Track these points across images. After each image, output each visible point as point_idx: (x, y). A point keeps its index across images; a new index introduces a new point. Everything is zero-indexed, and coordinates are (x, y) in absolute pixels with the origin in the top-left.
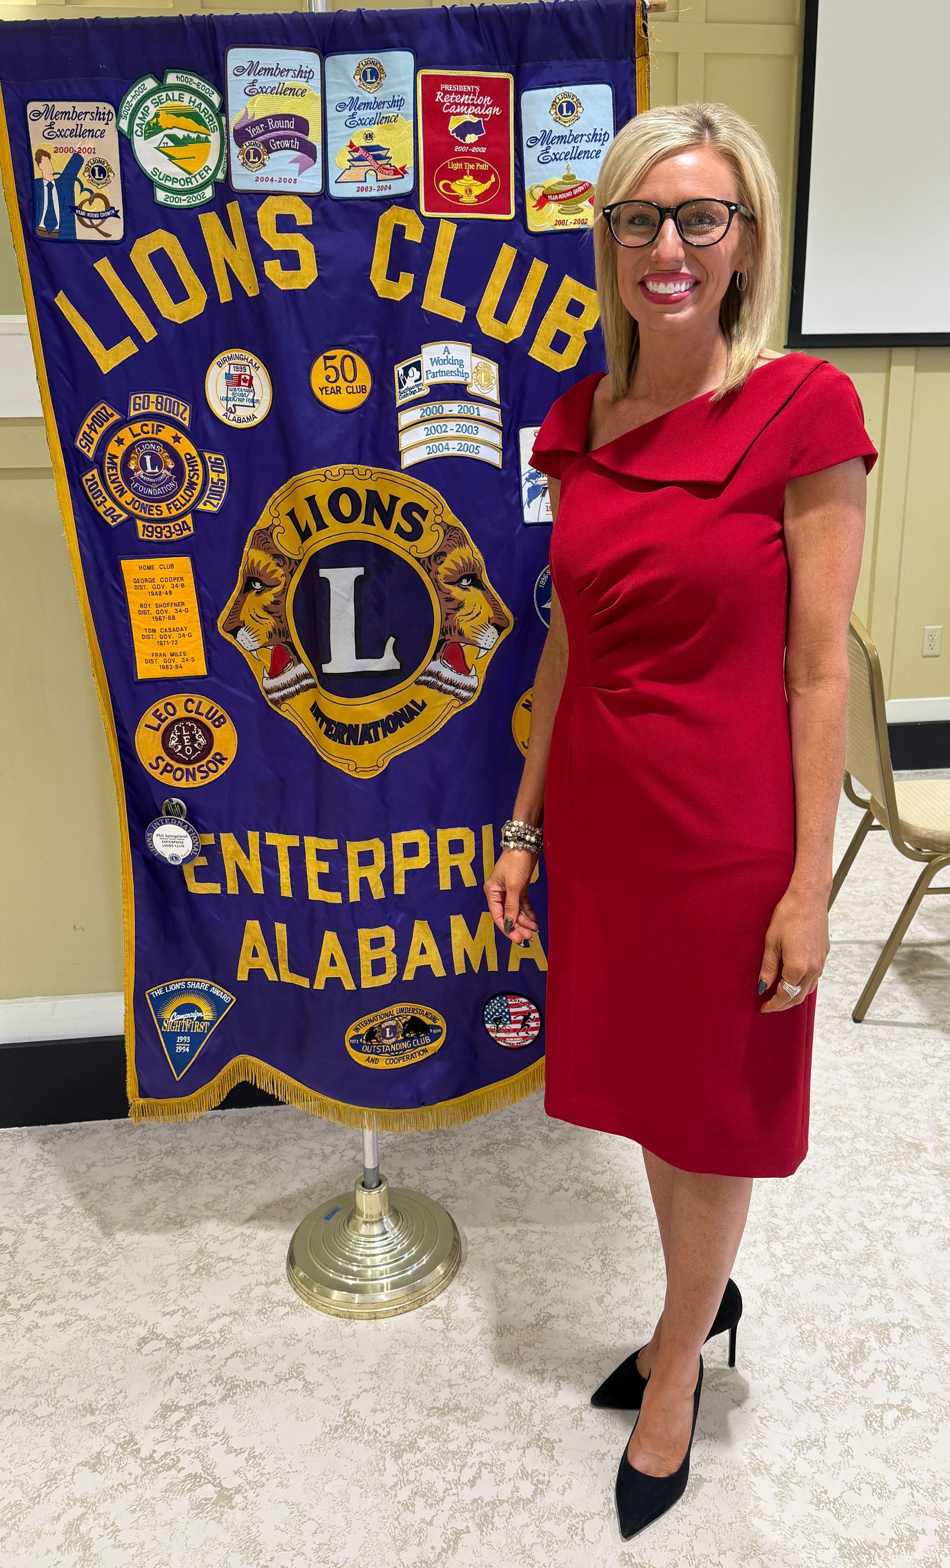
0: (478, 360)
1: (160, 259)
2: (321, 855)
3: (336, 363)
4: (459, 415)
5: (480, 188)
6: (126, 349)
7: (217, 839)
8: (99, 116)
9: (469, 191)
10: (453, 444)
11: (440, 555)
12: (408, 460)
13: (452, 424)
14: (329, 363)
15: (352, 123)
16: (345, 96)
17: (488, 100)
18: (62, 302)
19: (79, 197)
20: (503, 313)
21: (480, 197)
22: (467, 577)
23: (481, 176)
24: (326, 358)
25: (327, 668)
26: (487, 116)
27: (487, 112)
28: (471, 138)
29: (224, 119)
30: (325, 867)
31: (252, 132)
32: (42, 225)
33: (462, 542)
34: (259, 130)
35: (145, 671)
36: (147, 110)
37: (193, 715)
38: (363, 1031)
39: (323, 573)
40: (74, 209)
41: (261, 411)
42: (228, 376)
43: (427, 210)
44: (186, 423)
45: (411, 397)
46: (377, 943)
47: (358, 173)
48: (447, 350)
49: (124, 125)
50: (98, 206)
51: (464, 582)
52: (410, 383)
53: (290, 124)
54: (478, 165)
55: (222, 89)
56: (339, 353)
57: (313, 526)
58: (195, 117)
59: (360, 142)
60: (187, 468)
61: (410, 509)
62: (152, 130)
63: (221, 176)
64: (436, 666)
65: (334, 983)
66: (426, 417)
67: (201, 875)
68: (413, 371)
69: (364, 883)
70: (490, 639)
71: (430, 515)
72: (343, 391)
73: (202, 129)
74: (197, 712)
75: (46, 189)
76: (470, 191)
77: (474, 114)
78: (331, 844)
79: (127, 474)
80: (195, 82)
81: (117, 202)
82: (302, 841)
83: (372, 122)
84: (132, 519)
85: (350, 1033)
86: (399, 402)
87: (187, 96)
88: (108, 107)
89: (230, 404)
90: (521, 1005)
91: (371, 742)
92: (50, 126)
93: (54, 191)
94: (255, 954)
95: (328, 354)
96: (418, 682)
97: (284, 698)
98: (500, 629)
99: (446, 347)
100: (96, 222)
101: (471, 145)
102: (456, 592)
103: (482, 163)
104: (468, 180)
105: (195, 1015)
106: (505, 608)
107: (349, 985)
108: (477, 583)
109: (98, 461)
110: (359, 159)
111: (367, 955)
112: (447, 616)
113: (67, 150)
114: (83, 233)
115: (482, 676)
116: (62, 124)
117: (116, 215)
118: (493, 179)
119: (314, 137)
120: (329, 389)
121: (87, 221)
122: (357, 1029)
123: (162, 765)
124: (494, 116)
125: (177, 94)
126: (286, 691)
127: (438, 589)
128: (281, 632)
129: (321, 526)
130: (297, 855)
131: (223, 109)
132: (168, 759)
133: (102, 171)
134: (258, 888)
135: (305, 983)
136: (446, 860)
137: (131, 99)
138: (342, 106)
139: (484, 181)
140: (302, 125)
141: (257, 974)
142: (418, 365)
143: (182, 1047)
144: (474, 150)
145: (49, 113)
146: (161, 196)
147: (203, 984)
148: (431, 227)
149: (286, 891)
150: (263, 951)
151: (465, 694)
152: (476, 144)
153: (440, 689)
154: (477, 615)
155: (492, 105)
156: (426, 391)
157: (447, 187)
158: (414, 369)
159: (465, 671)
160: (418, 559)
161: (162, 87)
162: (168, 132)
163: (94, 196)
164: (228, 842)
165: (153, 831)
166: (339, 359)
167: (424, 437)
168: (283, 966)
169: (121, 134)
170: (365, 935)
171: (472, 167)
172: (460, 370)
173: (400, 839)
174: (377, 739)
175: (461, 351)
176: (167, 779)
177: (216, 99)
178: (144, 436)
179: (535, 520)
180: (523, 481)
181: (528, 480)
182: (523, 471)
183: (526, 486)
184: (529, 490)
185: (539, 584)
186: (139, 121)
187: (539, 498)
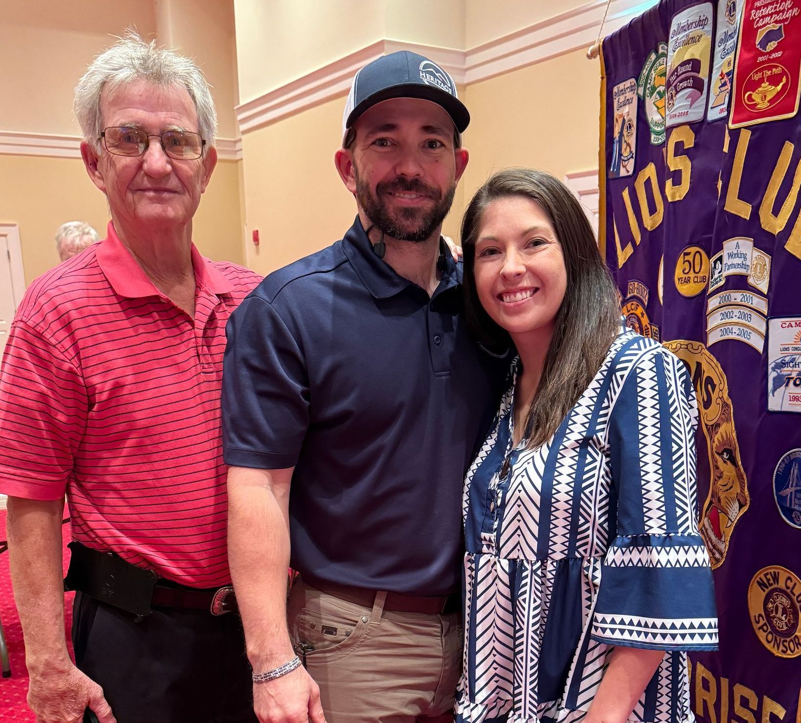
0: (757, 253)
1: (648, 185)
3: (691, 258)
4: (740, 303)
5: (773, 92)
6: (629, 250)
8: (632, 88)
10: (735, 329)
11: (717, 426)
13: (736, 311)
14: (687, 258)
15: (724, 54)
16: (723, 32)
17: (787, 4)
19: (623, 148)
20: (777, 209)
21: (772, 101)
22: (728, 451)
23: (774, 80)
24: (685, 254)
26: (787, 19)
27: (787, 16)
28: (772, 45)
31: (672, 80)
32: (612, 169)
33: (729, 418)
34: (674, 77)
36: (651, 78)
40: (621, 156)
43: (734, 121)
44: (646, 303)
45: (716, 286)
47: (722, 96)
48: (738, 246)
49: (641, 91)
50: (628, 152)
51: (726, 456)
52: (716, 274)
53: (690, 66)
54: (774, 70)
56: (693, 250)
59: (726, 70)
61: (708, 382)
62: (653, 90)
64: (706, 522)
66: (722, 304)
68: (718, 265)
70: (735, 513)
71: (717, 390)
72: (692, 280)
75: (616, 145)
76: (765, 96)
77: (776, 22)
86: (709, 292)
92: (619, 101)
93: (618, 145)
95: (686, 251)
98: (741, 506)
99: (738, 243)
100: (626, 163)
101: (770, 53)
102: (720, 463)
103: (776, 67)
106: (746, 488)
110: (724, 84)
112: (716, 482)
113: (623, 115)
114: (622, 172)
116: (621, 99)
117: (633, 156)
118: (784, 79)
119: (703, 74)
120: (683, 279)
121: (624, 164)
124: (793, 18)
125: (662, 60)
127: (714, 456)
133: (630, 127)
137: (645, 71)
138: (721, 42)
139: (777, 85)
140: (696, 65)
144: (774, 55)
145: (618, 92)
146: (653, 138)
148: (735, 136)
151: (717, 555)
152: (775, 50)
154: (730, 488)
155: (792, 8)
156: (723, 281)
157: (750, 97)
158: (719, 262)
159: (720, 537)
160: (708, 429)
161: (658, 56)
162: (658, 89)
163: (627, 145)
166: (692, 255)
167: (720, 322)
169: (639, 98)
171: (769, 73)
172: (744, 263)
175: (747, 246)
178: (631, 312)
179: (778, 409)
180: (770, 370)
181: (773, 369)
182: (770, 361)
183: (772, 375)
184: (774, 379)
185: (778, 471)
186: (648, 86)
187: (783, 387)
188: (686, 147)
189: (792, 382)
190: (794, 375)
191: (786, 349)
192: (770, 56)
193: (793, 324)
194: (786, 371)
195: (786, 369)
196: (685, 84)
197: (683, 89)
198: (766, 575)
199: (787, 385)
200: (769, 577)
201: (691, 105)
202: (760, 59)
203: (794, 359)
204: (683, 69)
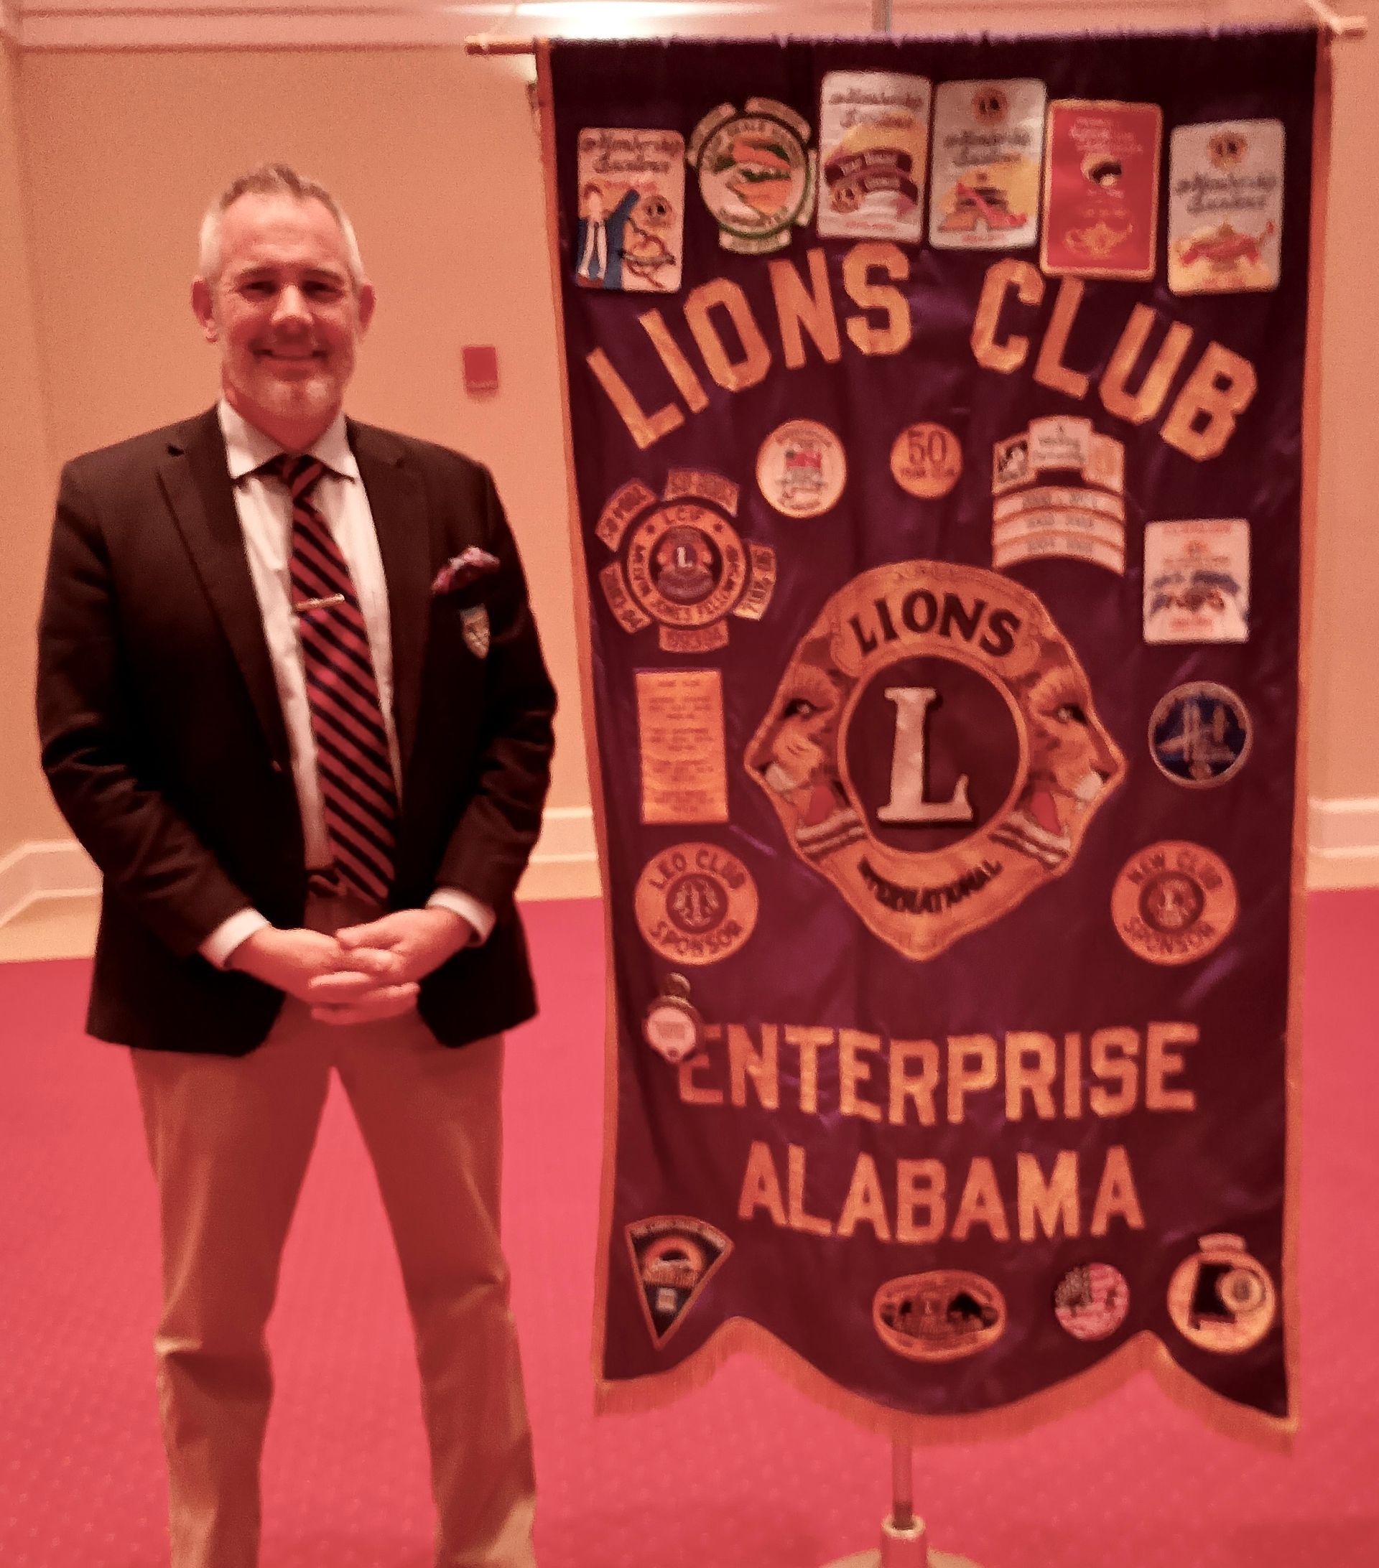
0: (1098, 439)
1: (719, 315)
2: (861, 1055)
3: (924, 442)
4: (1069, 505)
5: (1114, 238)
6: (670, 419)
7: (725, 1035)
8: (665, 147)
9: (1102, 242)
10: (1060, 540)
11: (1032, 678)
12: (1004, 557)
13: (1060, 516)
14: (915, 440)
15: (963, 161)
16: (956, 130)
17: (1129, 136)
18: (598, 363)
19: (630, 240)
20: (1134, 385)
21: (1114, 250)
22: (1068, 707)
23: (1116, 224)
24: (912, 435)
25: (885, 814)
27: (1129, 150)
28: (1109, 181)
29: (812, 155)
30: (864, 1072)
31: (845, 169)
32: (584, 271)
33: (1064, 662)
34: (855, 166)
35: (653, 810)
36: (719, 141)
37: (707, 872)
38: (897, 1300)
39: (891, 694)
40: (621, 253)
41: (827, 499)
42: (790, 455)
43: (1050, 263)
44: (732, 510)
45: (1013, 483)
46: (922, 1183)
47: (967, 218)
48: (1060, 428)
49: (692, 158)
50: (653, 251)
51: (1064, 714)
52: (1013, 466)
53: (891, 160)
54: (1114, 211)
55: (814, 119)
56: (928, 428)
57: (880, 635)
58: (778, 151)
59: (971, 183)
60: (726, 564)
61: (1002, 620)
62: (724, 163)
63: (803, 220)
64: (1017, 819)
65: (865, 1227)
66: (1029, 507)
67: (700, 1080)
68: (1018, 455)
69: (909, 1101)
70: (1093, 789)
71: (1024, 629)
72: (928, 473)
73: (784, 163)
74: (713, 869)
75: (591, 231)
77: (1113, 153)
78: (872, 1043)
79: (655, 568)
80: (781, 110)
81: (676, 249)
82: (836, 1035)
83: (989, 160)
84: (655, 625)
85: (881, 1299)
86: (998, 488)
87: (769, 126)
88: (674, 137)
89: (788, 489)
90: (1105, 1278)
91: (930, 911)
92: (605, 158)
93: (602, 232)
94: (762, 1185)
95: (914, 429)
96: (994, 838)
97: (825, 852)
98: (1105, 776)
99: (1061, 424)
100: (648, 270)
101: (1106, 189)
102: (1051, 726)
103: (1118, 209)
104: (1102, 228)
105: (681, 1264)
106: (1114, 750)
107: (883, 1233)
108: (1079, 715)
109: (622, 554)
110: (970, 203)
111: (908, 1196)
112: (1037, 756)
113: (623, 185)
114: (631, 282)
115: (1078, 839)
116: (620, 156)
117: (672, 262)
118: (1131, 228)
119: (917, 176)
120: (912, 471)
121: (637, 269)
122: (889, 1295)
123: (664, 932)
125: (757, 123)
126: (827, 843)
127: (1029, 719)
128: (828, 768)
129: (891, 634)
130: (828, 1055)
131: (813, 142)
132: (671, 926)
133: (661, 210)
134: (770, 1101)
135: (823, 1228)
136: (1017, 1079)
137: (703, 128)
138: (951, 142)
139: (1120, 231)
140: (904, 161)
141: (762, 1213)
142: (1024, 447)
143: (666, 1302)
144: (1110, 194)
145: (604, 142)
146: (726, 241)
147: (693, 1226)
148: (1053, 286)
149: (809, 1104)
150: (773, 1185)
151: (1052, 858)
152: (1113, 187)
153: (1021, 849)
154: (1076, 757)
155: (1135, 142)
156: (1030, 476)
158: (1019, 450)
159: (1057, 830)
160: (1006, 681)
161: (741, 114)
162: (742, 166)
163: (649, 239)
164: (738, 1039)
165: (647, 1016)
166: (926, 435)
167: (1024, 532)
168: (796, 1204)
169: (687, 166)
170: (907, 1170)
171: (1106, 213)
172: (1077, 452)
173: (959, 1048)
174: (939, 909)
175: (1079, 429)
176: (670, 952)
177: (805, 131)
179: (1156, 639)
180: (1146, 592)
181: (1150, 588)
184: (1151, 600)
185: (1158, 718)
187: (1163, 610)
188: (893, 275)
189: (1174, 602)
190: (1178, 593)
191: (1167, 562)
193: (1179, 530)
194: (1166, 589)
195: (1167, 587)
196: (884, 182)
197: (878, 189)
199: (1165, 606)
200: (1146, 862)
201: (898, 216)
204: (879, 160)
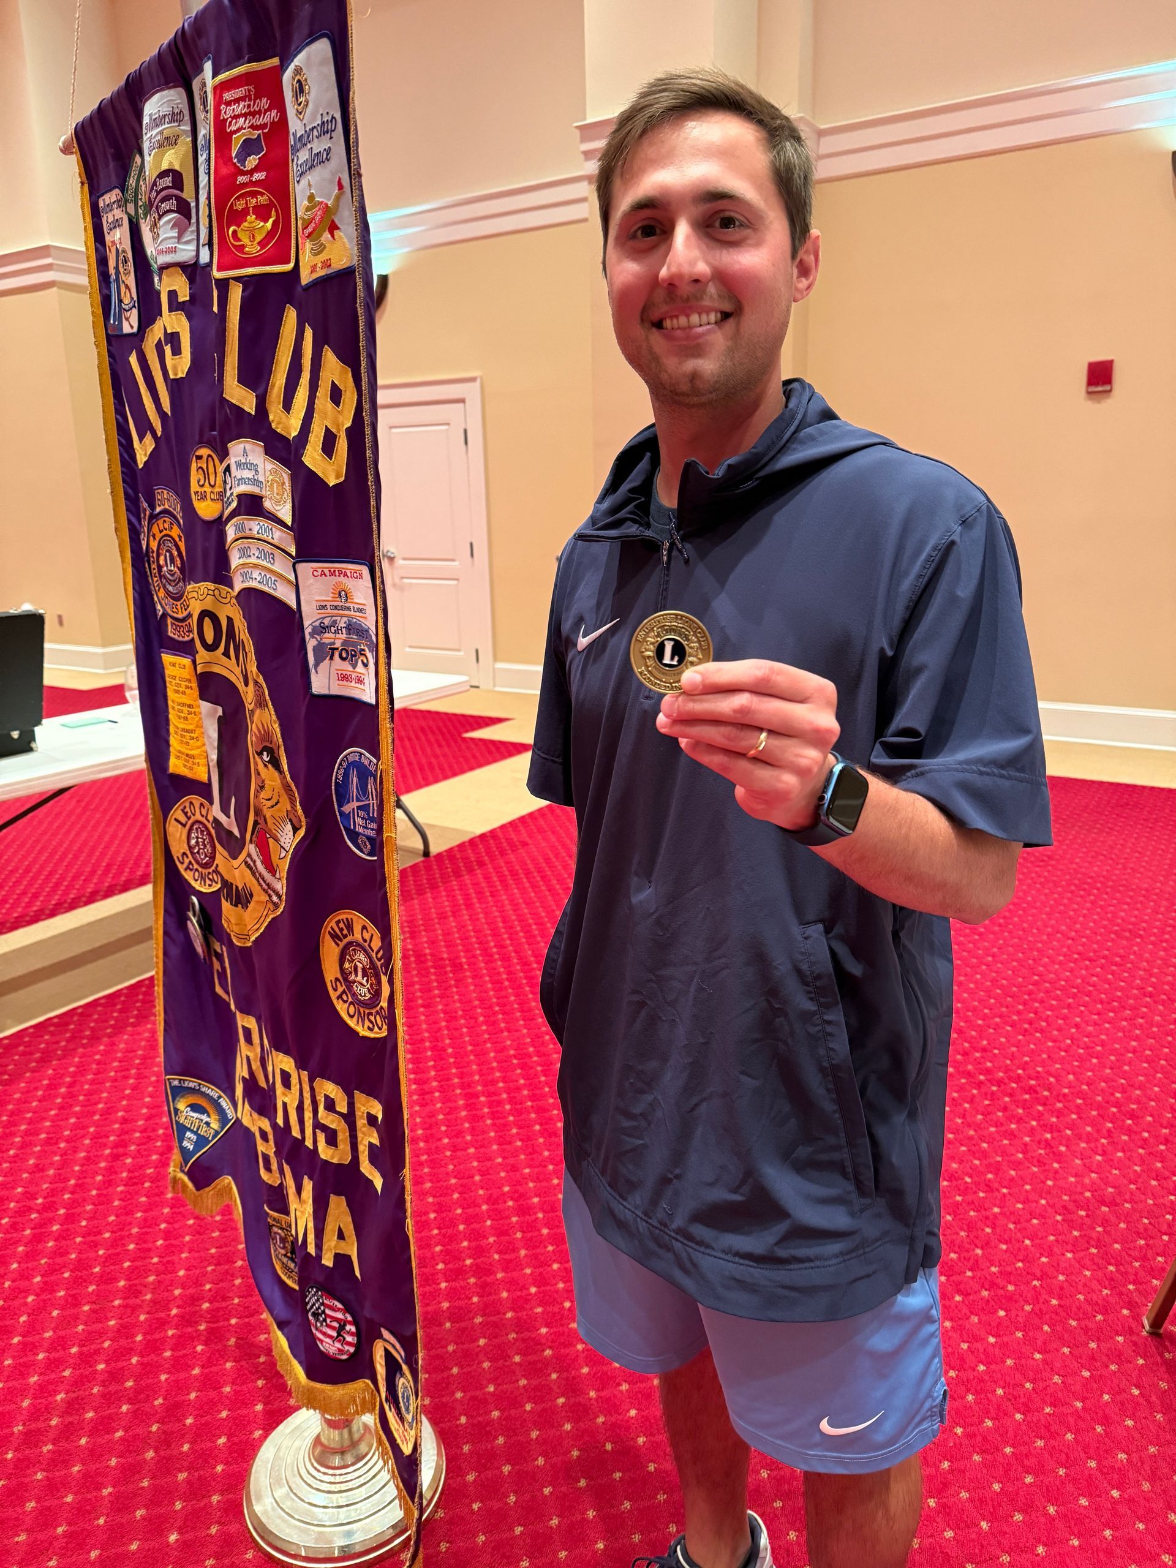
0: (270, 464)
3: (204, 466)
4: (259, 536)
5: (262, 231)
6: (149, 442)
8: (119, 203)
10: (256, 573)
12: (236, 583)
13: (253, 547)
14: (199, 464)
17: (264, 103)
19: (122, 291)
21: (262, 244)
23: (262, 213)
24: (197, 458)
26: (265, 127)
27: (265, 121)
28: (252, 161)
32: (112, 321)
33: (262, 703)
35: (175, 764)
40: (121, 302)
43: (219, 269)
44: (181, 522)
45: (230, 509)
48: (245, 452)
49: (131, 210)
50: (128, 298)
52: (228, 491)
53: (169, 182)
54: (259, 197)
56: (204, 452)
66: (237, 535)
68: (228, 480)
69: (249, 1063)
70: (288, 839)
71: (248, 662)
72: (208, 497)
75: (113, 284)
76: (254, 236)
77: (254, 127)
79: (159, 569)
81: (134, 294)
86: (226, 514)
88: (116, 191)
92: (107, 221)
93: (115, 286)
95: (198, 453)
98: (295, 829)
99: (245, 447)
100: (128, 315)
101: (251, 172)
103: (262, 194)
104: (252, 218)
109: (147, 555)
113: (114, 243)
114: (125, 326)
116: (110, 218)
117: (134, 305)
118: (273, 213)
119: (188, 194)
120: (200, 494)
123: (187, 861)
124: (273, 126)
127: (253, 755)
132: (191, 858)
133: (126, 261)
137: (131, 182)
139: (266, 221)
142: (229, 471)
144: (256, 177)
145: (104, 208)
152: (256, 169)
154: (277, 804)
155: (269, 109)
156: (235, 502)
157: (235, 235)
158: (227, 473)
160: (249, 712)
163: (126, 287)
166: (204, 460)
167: (237, 562)
171: (254, 201)
172: (256, 477)
175: (256, 452)
176: (190, 878)
178: (165, 532)
179: (324, 691)
180: (307, 637)
181: (312, 635)
182: (306, 623)
183: (311, 644)
184: (315, 649)
185: (337, 778)
186: (140, 203)
187: (327, 661)
188: (181, 300)
189: (337, 654)
190: (338, 644)
191: (323, 607)
192: (252, 176)
193: (327, 572)
194: (328, 638)
195: (326, 635)
196: (167, 206)
197: (166, 212)
198: (338, 922)
199: (332, 658)
200: (341, 925)
201: (179, 237)
202: (241, 179)
203: (335, 622)
204: (163, 184)
